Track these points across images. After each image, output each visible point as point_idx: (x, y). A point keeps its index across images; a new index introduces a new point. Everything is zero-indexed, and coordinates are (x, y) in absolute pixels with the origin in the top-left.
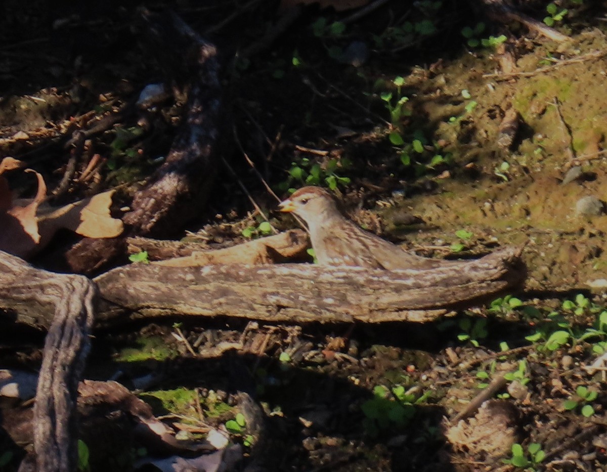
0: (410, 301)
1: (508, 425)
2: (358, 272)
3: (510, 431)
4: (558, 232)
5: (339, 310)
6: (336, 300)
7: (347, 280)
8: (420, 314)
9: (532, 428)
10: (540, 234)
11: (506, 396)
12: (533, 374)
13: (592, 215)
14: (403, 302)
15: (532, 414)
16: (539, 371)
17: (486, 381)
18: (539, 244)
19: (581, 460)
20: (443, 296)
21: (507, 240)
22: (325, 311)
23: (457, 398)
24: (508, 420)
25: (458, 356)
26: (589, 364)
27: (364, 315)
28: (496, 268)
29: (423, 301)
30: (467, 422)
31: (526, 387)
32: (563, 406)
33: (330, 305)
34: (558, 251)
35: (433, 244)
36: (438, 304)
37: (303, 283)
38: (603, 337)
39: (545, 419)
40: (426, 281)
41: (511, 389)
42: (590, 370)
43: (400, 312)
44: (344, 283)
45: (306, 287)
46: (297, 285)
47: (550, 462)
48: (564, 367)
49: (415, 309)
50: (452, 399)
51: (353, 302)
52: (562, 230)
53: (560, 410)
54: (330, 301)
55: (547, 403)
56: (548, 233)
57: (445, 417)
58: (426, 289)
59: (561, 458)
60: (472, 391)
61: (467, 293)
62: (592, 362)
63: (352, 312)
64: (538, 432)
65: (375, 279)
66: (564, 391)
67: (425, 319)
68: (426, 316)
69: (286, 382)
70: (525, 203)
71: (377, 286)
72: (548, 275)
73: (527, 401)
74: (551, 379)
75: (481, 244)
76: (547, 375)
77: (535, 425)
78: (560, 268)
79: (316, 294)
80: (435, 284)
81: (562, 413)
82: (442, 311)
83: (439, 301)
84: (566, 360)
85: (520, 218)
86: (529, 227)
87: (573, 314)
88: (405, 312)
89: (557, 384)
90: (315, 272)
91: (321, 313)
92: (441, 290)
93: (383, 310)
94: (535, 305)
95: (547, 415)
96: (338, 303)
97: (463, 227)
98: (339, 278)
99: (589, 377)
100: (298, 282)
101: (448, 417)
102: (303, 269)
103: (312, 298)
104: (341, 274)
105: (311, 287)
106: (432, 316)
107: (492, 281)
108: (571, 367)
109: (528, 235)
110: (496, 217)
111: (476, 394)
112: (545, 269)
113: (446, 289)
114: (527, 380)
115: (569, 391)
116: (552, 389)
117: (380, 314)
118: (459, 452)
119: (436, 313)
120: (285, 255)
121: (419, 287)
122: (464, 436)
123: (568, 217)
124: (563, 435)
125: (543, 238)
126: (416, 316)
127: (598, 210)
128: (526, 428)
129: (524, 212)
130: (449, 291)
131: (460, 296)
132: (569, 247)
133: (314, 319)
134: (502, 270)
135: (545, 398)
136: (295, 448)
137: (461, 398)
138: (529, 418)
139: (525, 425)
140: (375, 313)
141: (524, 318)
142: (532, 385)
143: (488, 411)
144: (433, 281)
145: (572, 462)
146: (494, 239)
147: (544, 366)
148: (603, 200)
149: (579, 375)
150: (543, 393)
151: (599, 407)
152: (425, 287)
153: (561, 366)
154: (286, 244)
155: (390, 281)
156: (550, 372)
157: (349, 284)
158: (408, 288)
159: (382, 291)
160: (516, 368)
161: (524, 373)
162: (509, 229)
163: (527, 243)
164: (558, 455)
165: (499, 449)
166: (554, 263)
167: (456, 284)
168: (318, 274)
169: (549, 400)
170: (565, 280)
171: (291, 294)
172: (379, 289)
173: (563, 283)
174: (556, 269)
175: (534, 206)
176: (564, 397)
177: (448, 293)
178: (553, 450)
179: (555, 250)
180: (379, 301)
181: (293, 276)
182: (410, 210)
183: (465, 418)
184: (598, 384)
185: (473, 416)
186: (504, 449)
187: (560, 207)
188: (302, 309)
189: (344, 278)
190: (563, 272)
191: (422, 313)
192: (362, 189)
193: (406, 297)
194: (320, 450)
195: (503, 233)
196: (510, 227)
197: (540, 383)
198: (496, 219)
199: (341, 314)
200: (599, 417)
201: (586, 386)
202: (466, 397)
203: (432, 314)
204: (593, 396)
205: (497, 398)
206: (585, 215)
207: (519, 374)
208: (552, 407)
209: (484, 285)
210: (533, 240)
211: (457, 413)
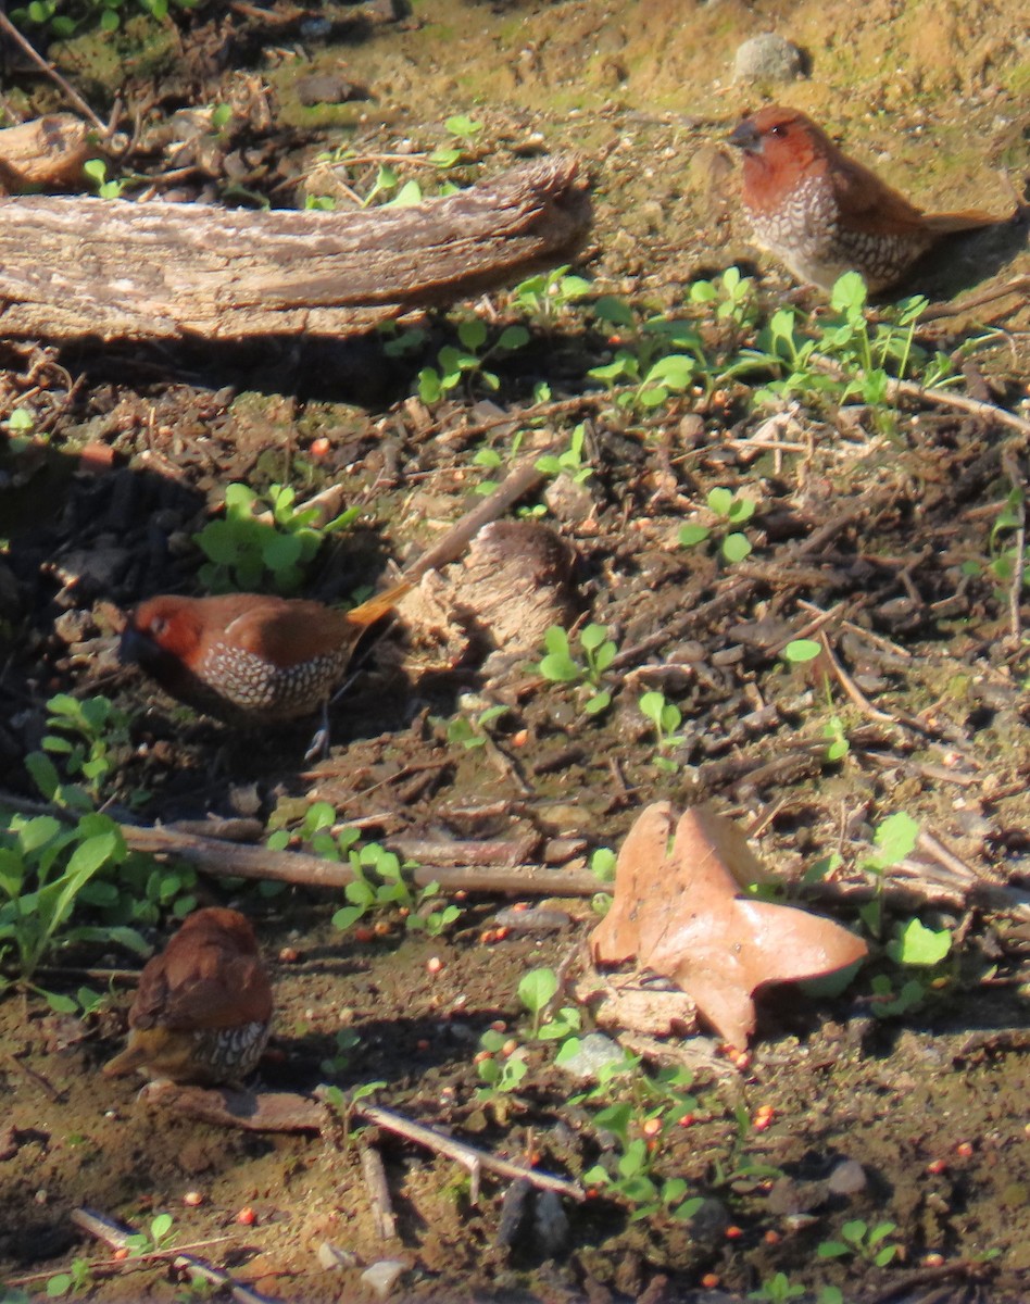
0: (313, 285)
1: (540, 583)
2: (190, 217)
3: (545, 594)
4: (690, 120)
5: (145, 307)
6: (138, 284)
7: (163, 236)
8: (335, 316)
9: (598, 587)
10: (646, 124)
11: (539, 510)
12: (608, 457)
13: (771, 78)
14: (298, 288)
15: (599, 555)
16: (621, 450)
17: (494, 474)
18: (642, 149)
19: (708, 663)
20: (389, 273)
21: (565, 139)
22: (115, 310)
23: (423, 517)
24: (541, 570)
25: (432, 415)
26: (743, 435)
27: (206, 319)
28: (515, 205)
29: (344, 286)
30: (444, 576)
31: (589, 490)
32: (675, 535)
33: (125, 296)
34: (685, 166)
35: (392, 150)
36: (379, 291)
37: (59, 241)
38: (778, 369)
39: (629, 566)
40: (350, 236)
41: (552, 495)
42: (744, 448)
43: (291, 313)
44: (158, 243)
45: (66, 252)
46: (46, 248)
47: (632, 668)
48: (683, 442)
49: (326, 305)
50: (413, 518)
51: (179, 288)
52: (699, 115)
53: (667, 546)
54: (124, 286)
55: (638, 528)
56: (667, 123)
57: (391, 563)
58: (352, 255)
59: (661, 658)
60: (459, 500)
61: (448, 265)
62: (749, 430)
63: (176, 312)
64: (612, 599)
65: (231, 232)
66: (681, 499)
67: (350, 328)
68: (349, 322)
69: (18, 479)
70: (615, 52)
71: (235, 250)
72: (659, 223)
73: (589, 524)
74: (651, 471)
75: (505, 148)
76: (641, 461)
77: (605, 581)
78: (689, 204)
79: (91, 268)
80: (371, 245)
81: (672, 552)
82: (391, 309)
83: (381, 285)
84: (689, 426)
85: (602, 85)
86: (622, 108)
87: (713, 316)
88: (301, 312)
89: (664, 482)
90: (89, 216)
91: (103, 314)
92: (384, 257)
93: (249, 308)
94: (624, 294)
95: (636, 557)
96: (141, 289)
97: (465, 109)
98: (143, 230)
99: (743, 466)
100: (48, 240)
101: (400, 563)
102: (60, 210)
103: (83, 279)
104: (150, 222)
105: (78, 252)
106: (364, 322)
107: (509, 236)
108: (700, 442)
109: (618, 128)
110: (546, 84)
111: (467, 508)
112: (652, 207)
113: (397, 256)
114: (588, 472)
115: (692, 499)
116: (651, 493)
117: (242, 316)
118: (424, 646)
119: (376, 313)
120: (33, 175)
121: (333, 250)
122: (434, 607)
123: (717, 84)
124: (670, 605)
125: (652, 134)
126: (327, 322)
127: (785, 65)
128: (583, 589)
129: (612, 73)
130: (403, 260)
131: (431, 273)
132: (711, 155)
133: (85, 330)
134: (529, 210)
135: (631, 517)
136: (36, 638)
137: (434, 518)
138: (592, 565)
139: (583, 582)
140: (231, 313)
141: (596, 325)
142: (604, 483)
143: (491, 547)
144: (366, 237)
145: (686, 668)
146: (536, 138)
147: (635, 440)
148: (800, 43)
149: (717, 461)
150: (628, 505)
151: (761, 536)
152: (349, 251)
153: (675, 440)
154: (34, 149)
155: (265, 237)
156: (649, 454)
157: (170, 244)
158: (309, 254)
159: (246, 261)
160: (565, 446)
161: (584, 458)
162: (573, 113)
163: (611, 148)
164: (657, 651)
165: (517, 636)
166: (675, 196)
167: (422, 245)
168: (96, 221)
169: (643, 521)
170: (699, 233)
171: (35, 268)
172: (239, 257)
173: (694, 241)
174: (679, 205)
175: (638, 59)
176: (679, 512)
177: (403, 266)
178: (645, 640)
179: (680, 160)
180: (239, 285)
181: (38, 225)
182: (340, 68)
183: (440, 564)
184: (763, 482)
185: (457, 560)
186: (529, 639)
187: (699, 59)
188: (57, 304)
189: (156, 229)
190: (696, 216)
191: (341, 313)
192: (228, 17)
193: (302, 275)
194: (93, 641)
195: (558, 122)
196: (579, 107)
197: (624, 479)
198: (543, 90)
199: (151, 317)
200: (760, 562)
201: (732, 488)
202: (445, 513)
203: (362, 317)
204: (746, 512)
205: (516, 516)
206: (756, 79)
207: (571, 458)
208: (649, 539)
209: (488, 245)
210: (626, 141)
211: (421, 551)
